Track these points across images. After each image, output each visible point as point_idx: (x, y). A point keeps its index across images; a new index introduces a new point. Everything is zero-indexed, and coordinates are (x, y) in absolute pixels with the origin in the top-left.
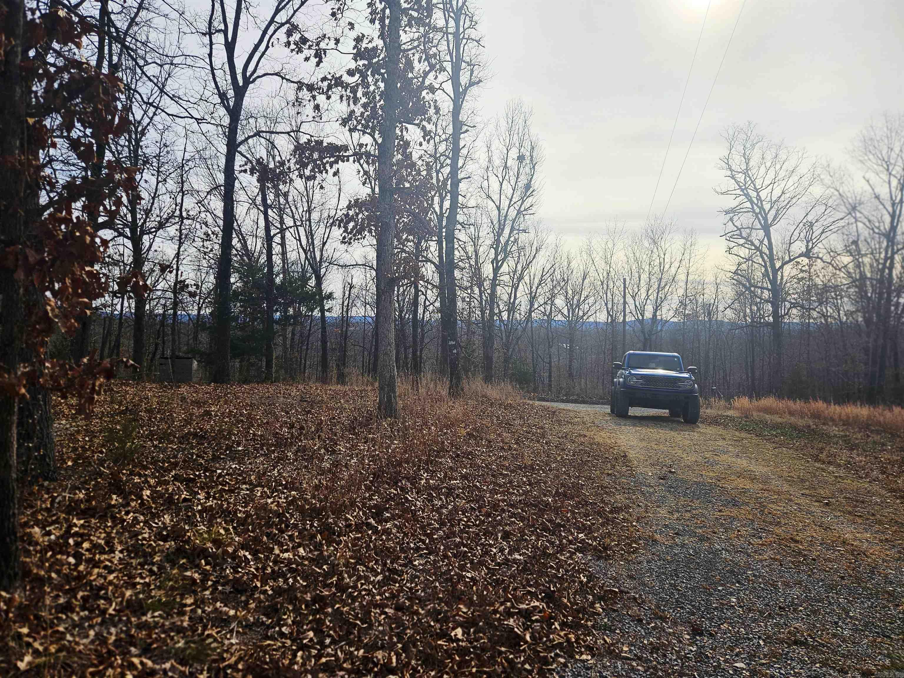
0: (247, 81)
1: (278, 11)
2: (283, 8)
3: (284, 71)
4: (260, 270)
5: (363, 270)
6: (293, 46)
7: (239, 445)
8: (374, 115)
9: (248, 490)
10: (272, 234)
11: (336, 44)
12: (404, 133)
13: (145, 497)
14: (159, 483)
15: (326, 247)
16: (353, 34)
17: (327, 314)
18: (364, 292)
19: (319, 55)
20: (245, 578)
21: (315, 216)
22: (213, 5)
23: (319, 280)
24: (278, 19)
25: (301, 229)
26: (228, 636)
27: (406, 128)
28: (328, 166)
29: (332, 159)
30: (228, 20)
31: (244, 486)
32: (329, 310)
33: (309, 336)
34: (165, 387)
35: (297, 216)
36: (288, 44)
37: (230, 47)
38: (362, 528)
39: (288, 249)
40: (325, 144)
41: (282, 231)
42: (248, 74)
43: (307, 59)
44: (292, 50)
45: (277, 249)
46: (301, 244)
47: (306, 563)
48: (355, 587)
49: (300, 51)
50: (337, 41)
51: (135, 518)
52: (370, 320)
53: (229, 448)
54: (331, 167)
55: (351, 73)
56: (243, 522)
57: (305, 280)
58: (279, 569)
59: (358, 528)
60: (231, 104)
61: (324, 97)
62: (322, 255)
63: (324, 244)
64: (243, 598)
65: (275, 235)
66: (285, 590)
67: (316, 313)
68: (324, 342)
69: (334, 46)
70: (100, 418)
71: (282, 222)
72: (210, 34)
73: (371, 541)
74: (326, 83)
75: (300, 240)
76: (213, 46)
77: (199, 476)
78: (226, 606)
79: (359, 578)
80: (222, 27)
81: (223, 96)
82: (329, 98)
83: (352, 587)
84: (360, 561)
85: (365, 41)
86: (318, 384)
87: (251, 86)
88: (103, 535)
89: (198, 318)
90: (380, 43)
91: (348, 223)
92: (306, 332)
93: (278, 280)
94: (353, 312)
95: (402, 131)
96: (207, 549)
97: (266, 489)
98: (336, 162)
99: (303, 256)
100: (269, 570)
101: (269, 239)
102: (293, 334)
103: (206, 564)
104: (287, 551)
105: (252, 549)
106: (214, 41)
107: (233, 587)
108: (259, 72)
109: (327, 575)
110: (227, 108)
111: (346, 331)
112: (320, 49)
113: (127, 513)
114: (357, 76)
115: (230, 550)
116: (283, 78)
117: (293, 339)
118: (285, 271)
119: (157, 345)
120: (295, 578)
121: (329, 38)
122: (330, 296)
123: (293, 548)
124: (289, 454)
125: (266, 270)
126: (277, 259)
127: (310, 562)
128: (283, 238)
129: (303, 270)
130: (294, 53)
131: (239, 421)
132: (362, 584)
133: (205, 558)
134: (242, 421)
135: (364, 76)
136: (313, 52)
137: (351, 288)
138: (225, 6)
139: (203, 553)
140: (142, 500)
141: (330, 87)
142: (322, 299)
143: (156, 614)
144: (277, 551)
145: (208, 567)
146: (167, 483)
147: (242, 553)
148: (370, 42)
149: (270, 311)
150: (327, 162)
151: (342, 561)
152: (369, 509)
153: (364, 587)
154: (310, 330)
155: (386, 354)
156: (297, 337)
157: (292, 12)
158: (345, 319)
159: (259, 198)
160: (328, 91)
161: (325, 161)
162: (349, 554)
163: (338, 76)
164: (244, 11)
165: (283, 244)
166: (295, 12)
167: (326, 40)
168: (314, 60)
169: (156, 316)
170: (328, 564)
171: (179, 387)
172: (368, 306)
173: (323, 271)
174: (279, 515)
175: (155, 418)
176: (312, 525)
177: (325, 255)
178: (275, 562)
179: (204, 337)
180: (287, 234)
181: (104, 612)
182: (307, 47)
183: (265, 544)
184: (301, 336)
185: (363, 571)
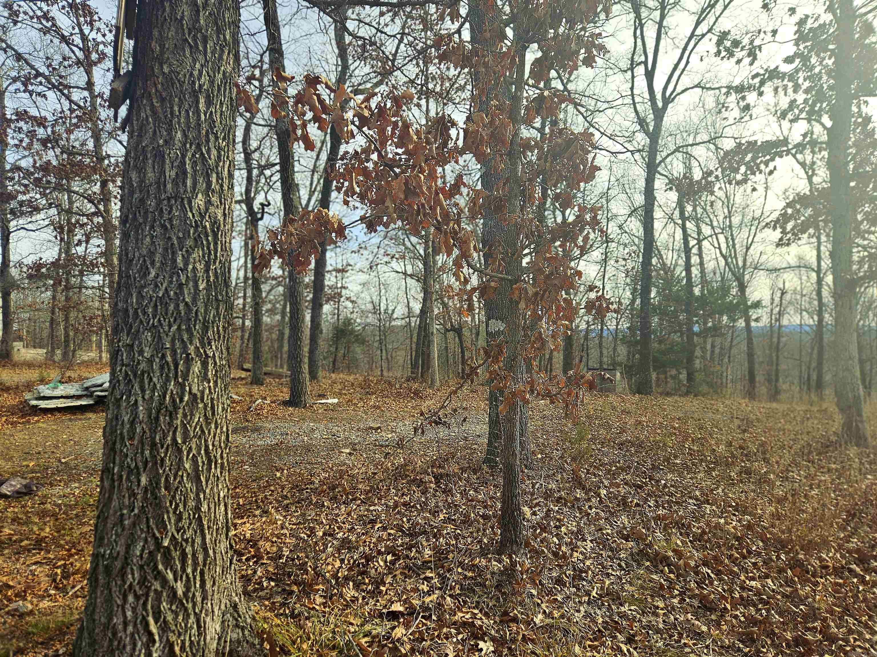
0: (667, 101)
1: (698, 23)
2: (704, 19)
3: (704, 81)
4: (679, 281)
5: (797, 272)
6: (723, 54)
7: (676, 457)
8: (820, 97)
9: (695, 505)
10: (691, 246)
11: (773, 36)
12: (863, 107)
13: (603, 496)
14: (612, 485)
15: (751, 251)
16: (796, 18)
17: (753, 324)
18: (799, 297)
19: (752, 55)
20: (712, 596)
21: (736, 220)
22: (635, 43)
23: (742, 287)
24: (698, 32)
25: (721, 238)
26: (705, 651)
27: (866, 102)
28: (762, 167)
29: (768, 157)
30: (648, 51)
31: (691, 501)
32: (757, 320)
33: (731, 347)
34: (595, 395)
35: (715, 224)
36: (719, 52)
37: (650, 75)
38: (842, 573)
39: (706, 258)
40: (759, 143)
41: (699, 242)
42: (668, 94)
43: (739, 62)
44: (722, 58)
45: (695, 260)
46: (721, 252)
47: (779, 597)
48: (847, 641)
49: (731, 55)
50: (774, 32)
51: (597, 514)
52: (807, 329)
53: (668, 460)
54: (767, 166)
55: (789, 60)
56: (698, 538)
57: (725, 289)
58: (748, 597)
59: (838, 572)
60: (651, 128)
61: (755, 94)
62: (745, 261)
63: (748, 249)
64: (713, 617)
65: (693, 246)
66: (760, 622)
67: (741, 323)
68: (750, 355)
69: (771, 39)
70: (551, 420)
71: (699, 233)
72: (632, 69)
73: (858, 592)
74: (757, 80)
75: (720, 248)
76: (635, 79)
77: (646, 484)
78: (697, 619)
79: (850, 631)
80: (643, 59)
81: (642, 122)
82: (761, 94)
83: (842, 640)
84: (846, 610)
85: (810, 21)
86: (747, 400)
87: (670, 105)
88: (574, 524)
89: (616, 332)
90: (827, 17)
91: (786, 222)
92: (727, 344)
93: (697, 291)
94: (785, 322)
95: (859, 107)
96: (668, 558)
97: (714, 507)
98: (772, 160)
99: (722, 262)
100: (737, 596)
101: (687, 250)
102: (713, 346)
103: (670, 572)
104: (753, 579)
105: (713, 567)
106: (635, 74)
107: (701, 602)
108: (679, 89)
109: (806, 617)
110: (647, 133)
111: (778, 342)
112: (754, 47)
113: (590, 508)
114: (797, 61)
115: (692, 563)
116: (703, 88)
117: (713, 352)
118: (704, 281)
119: (582, 357)
120: (768, 611)
121: (765, 32)
122: (757, 305)
123: (760, 577)
124: (732, 474)
125: (685, 281)
126: (695, 271)
127: (783, 597)
128: (700, 249)
129: (723, 278)
130: (725, 59)
131: (671, 434)
132: (855, 640)
133: (669, 565)
134: (675, 434)
135: (805, 59)
136: (745, 53)
137: (783, 294)
138: (646, 38)
139: (666, 560)
140: (600, 498)
141: (762, 83)
142: (747, 308)
143: (632, 608)
144: (743, 578)
145: (672, 576)
146: (618, 486)
147: (705, 570)
148: (816, 20)
149: (690, 323)
150: (761, 162)
151: (823, 606)
152: (849, 552)
153: (858, 643)
154: (732, 342)
155: (847, 369)
156: (717, 350)
157: (714, 19)
158: (776, 329)
159: (677, 213)
160: (760, 87)
161: (758, 161)
162: (831, 600)
163: (772, 68)
164: (663, 36)
165: (700, 255)
166: (717, 19)
167: (762, 35)
168: (747, 60)
169: (581, 331)
170: (805, 605)
171: (608, 396)
172: (804, 313)
173: (747, 277)
174: (738, 539)
175: (594, 424)
176: (778, 557)
177: (749, 260)
178: (743, 588)
179: (622, 350)
180: (705, 243)
181: (588, 594)
182: (739, 49)
183: (727, 565)
184: (721, 348)
185: (854, 624)
